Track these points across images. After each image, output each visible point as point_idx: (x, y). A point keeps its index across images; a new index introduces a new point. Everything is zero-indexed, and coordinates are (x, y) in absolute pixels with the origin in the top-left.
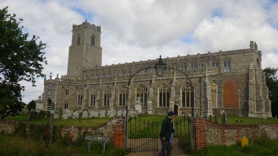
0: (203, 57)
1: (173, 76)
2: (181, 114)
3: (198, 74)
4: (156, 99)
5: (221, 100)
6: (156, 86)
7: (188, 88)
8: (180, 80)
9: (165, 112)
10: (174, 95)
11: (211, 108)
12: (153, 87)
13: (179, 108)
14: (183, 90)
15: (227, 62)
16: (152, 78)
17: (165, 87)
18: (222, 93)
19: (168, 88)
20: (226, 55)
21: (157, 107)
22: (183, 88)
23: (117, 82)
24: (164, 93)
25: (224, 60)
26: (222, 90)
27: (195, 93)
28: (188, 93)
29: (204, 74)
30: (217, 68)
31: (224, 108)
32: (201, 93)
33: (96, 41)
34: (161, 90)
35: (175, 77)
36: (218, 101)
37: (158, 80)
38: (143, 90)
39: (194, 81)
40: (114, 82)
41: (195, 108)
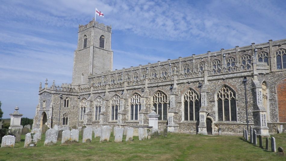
0: (244, 51)
1: (204, 77)
2: (216, 131)
3: (241, 72)
4: (179, 111)
5: (275, 111)
6: (180, 92)
7: (226, 93)
8: (214, 82)
9: (192, 128)
10: (206, 104)
11: (265, 123)
12: (174, 93)
13: (214, 122)
14: (218, 96)
15: (282, 55)
16: (173, 81)
17: (192, 94)
18: (276, 101)
19: (196, 94)
20: (279, 46)
21: (181, 122)
22: (218, 94)
23: (127, 88)
24: (191, 102)
25: (277, 53)
26: (276, 96)
27: (237, 100)
28: (226, 101)
29: (251, 71)
30: (266, 64)
31: (280, 123)
32: (246, 99)
33: (106, 43)
34: (186, 98)
35: (206, 79)
36: (270, 113)
37: (182, 83)
38: (161, 98)
39: (236, 83)
40: (123, 89)
41: (238, 122)
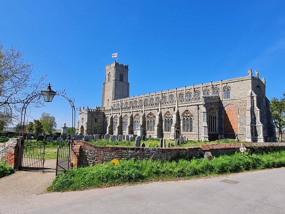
3: (196, 102)
5: (222, 126)
6: (162, 114)
7: (187, 115)
8: (182, 107)
10: (176, 122)
11: (206, 133)
13: (180, 133)
14: (183, 117)
15: (227, 90)
16: (159, 107)
18: (222, 120)
19: (171, 115)
20: (226, 84)
23: (133, 111)
24: (169, 120)
25: (224, 88)
26: (223, 116)
27: (193, 119)
28: (187, 120)
29: (201, 102)
32: (198, 119)
33: (124, 77)
34: (166, 117)
35: (177, 106)
36: (218, 127)
37: (164, 108)
38: (152, 117)
39: (193, 109)
41: (193, 133)
